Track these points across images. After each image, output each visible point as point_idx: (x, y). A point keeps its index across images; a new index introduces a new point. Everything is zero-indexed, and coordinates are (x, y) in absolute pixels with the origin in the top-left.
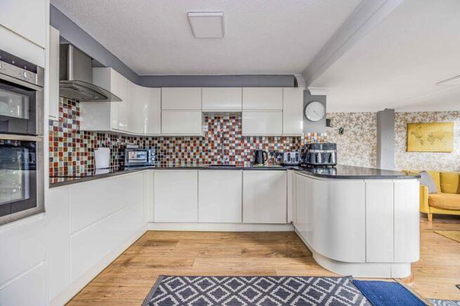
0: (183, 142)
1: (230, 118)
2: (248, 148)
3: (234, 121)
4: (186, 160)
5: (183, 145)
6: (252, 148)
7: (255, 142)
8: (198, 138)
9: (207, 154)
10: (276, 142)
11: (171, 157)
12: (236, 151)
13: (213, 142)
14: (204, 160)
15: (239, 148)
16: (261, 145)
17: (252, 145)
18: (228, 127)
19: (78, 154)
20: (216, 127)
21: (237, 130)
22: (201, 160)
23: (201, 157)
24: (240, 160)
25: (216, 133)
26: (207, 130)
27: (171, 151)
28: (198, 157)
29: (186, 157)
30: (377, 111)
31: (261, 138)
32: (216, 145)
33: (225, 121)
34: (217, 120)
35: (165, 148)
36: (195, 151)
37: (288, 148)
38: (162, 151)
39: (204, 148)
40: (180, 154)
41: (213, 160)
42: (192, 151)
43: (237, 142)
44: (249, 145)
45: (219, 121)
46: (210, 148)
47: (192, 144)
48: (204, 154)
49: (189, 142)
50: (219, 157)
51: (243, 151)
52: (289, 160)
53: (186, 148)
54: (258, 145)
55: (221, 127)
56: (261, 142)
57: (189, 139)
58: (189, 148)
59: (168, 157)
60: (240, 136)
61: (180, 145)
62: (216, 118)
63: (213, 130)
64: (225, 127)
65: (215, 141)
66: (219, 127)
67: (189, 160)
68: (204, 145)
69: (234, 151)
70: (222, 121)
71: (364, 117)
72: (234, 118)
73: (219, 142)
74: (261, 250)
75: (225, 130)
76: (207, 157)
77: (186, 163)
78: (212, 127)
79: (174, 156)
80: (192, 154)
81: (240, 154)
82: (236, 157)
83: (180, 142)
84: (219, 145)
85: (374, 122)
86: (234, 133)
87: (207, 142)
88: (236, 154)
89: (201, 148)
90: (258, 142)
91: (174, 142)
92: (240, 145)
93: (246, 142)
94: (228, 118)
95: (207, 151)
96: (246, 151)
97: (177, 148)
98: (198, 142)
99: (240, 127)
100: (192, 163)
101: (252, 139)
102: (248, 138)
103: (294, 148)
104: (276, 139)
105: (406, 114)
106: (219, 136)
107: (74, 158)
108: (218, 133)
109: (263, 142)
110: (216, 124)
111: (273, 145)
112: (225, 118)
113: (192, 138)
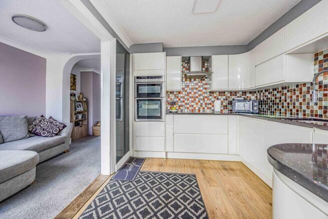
0: (288, 91)
4: (291, 110)
5: (289, 94)
8: (305, 85)
11: (278, 107)
19: (206, 104)
23: (308, 107)
26: (317, 72)
27: (278, 101)
28: (304, 107)
29: (291, 107)
35: (273, 98)
36: (301, 100)
38: (271, 101)
40: (285, 104)
42: (298, 100)
47: (297, 93)
49: (295, 90)
53: (291, 97)
57: (295, 87)
58: (294, 97)
59: (275, 107)
61: (286, 94)
67: (294, 111)
77: (291, 114)
79: (280, 107)
80: (297, 104)
83: (285, 91)
91: (280, 92)
97: (283, 98)
98: (304, 89)
100: (298, 114)
107: (204, 106)
113: (297, 86)
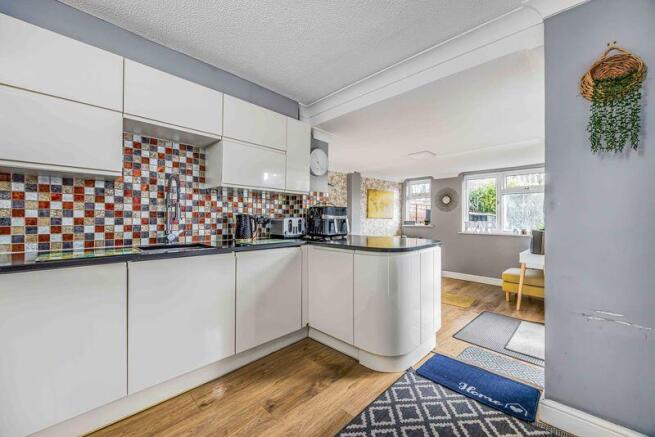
0: (31, 189)
1: (182, 147)
2: (219, 210)
3: (190, 154)
5: (34, 197)
6: (225, 210)
7: (230, 199)
8: (90, 182)
9: (118, 222)
10: (264, 201)
12: (195, 215)
13: (138, 194)
14: (109, 236)
15: (202, 209)
16: (241, 205)
17: (225, 204)
18: (176, 165)
20: (146, 160)
21: (196, 173)
22: (100, 237)
23: (100, 228)
24: (202, 233)
25: (145, 174)
28: (89, 229)
30: (347, 172)
31: (241, 192)
32: (145, 201)
33: (169, 151)
34: (148, 146)
36: (79, 213)
37: (280, 212)
39: (109, 207)
40: (18, 223)
41: (137, 235)
42: (68, 214)
43: (196, 197)
44: (220, 204)
45: (153, 149)
46: (128, 206)
47: (68, 197)
48: (109, 222)
49: (58, 189)
50: (153, 228)
51: (208, 215)
52: (290, 230)
53: (44, 205)
54: (236, 205)
55: (161, 164)
56: (241, 200)
57: (59, 183)
60: (201, 186)
61: (18, 195)
62: (145, 140)
63: (138, 166)
64: (169, 164)
65: (144, 194)
66: (154, 162)
68: (109, 200)
69: (189, 215)
70: (161, 150)
71: (336, 178)
72: (190, 148)
73: (154, 194)
74: (295, 388)
75: (168, 170)
76: (119, 229)
78: (137, 159)
80: (67, 222)
81: (202, 222)
82: (195, 227)
83: (18, 187)
84: (153, 201)
85: (345, 185)
86: (189, 179)
87: (119, 193)
88: (194, 222)
89: (100, 207)
90: (235, 199)
92: (202, 204)
93: (214, 198)
94: (176, 147)
95: (119, 213)
96: (214, 215)
98: (89, 191)
99: (203, 169)
101: (225, 193)
102: (219, 191)
103: (287, 212)
104: (264, 196)
105: (367, 179)
106: (153, 182)
108: (151, 174)
109: (245, 200)
110: (145, 153)
111: (259, 206)
112: (168, 145)
113: (67, 180)
